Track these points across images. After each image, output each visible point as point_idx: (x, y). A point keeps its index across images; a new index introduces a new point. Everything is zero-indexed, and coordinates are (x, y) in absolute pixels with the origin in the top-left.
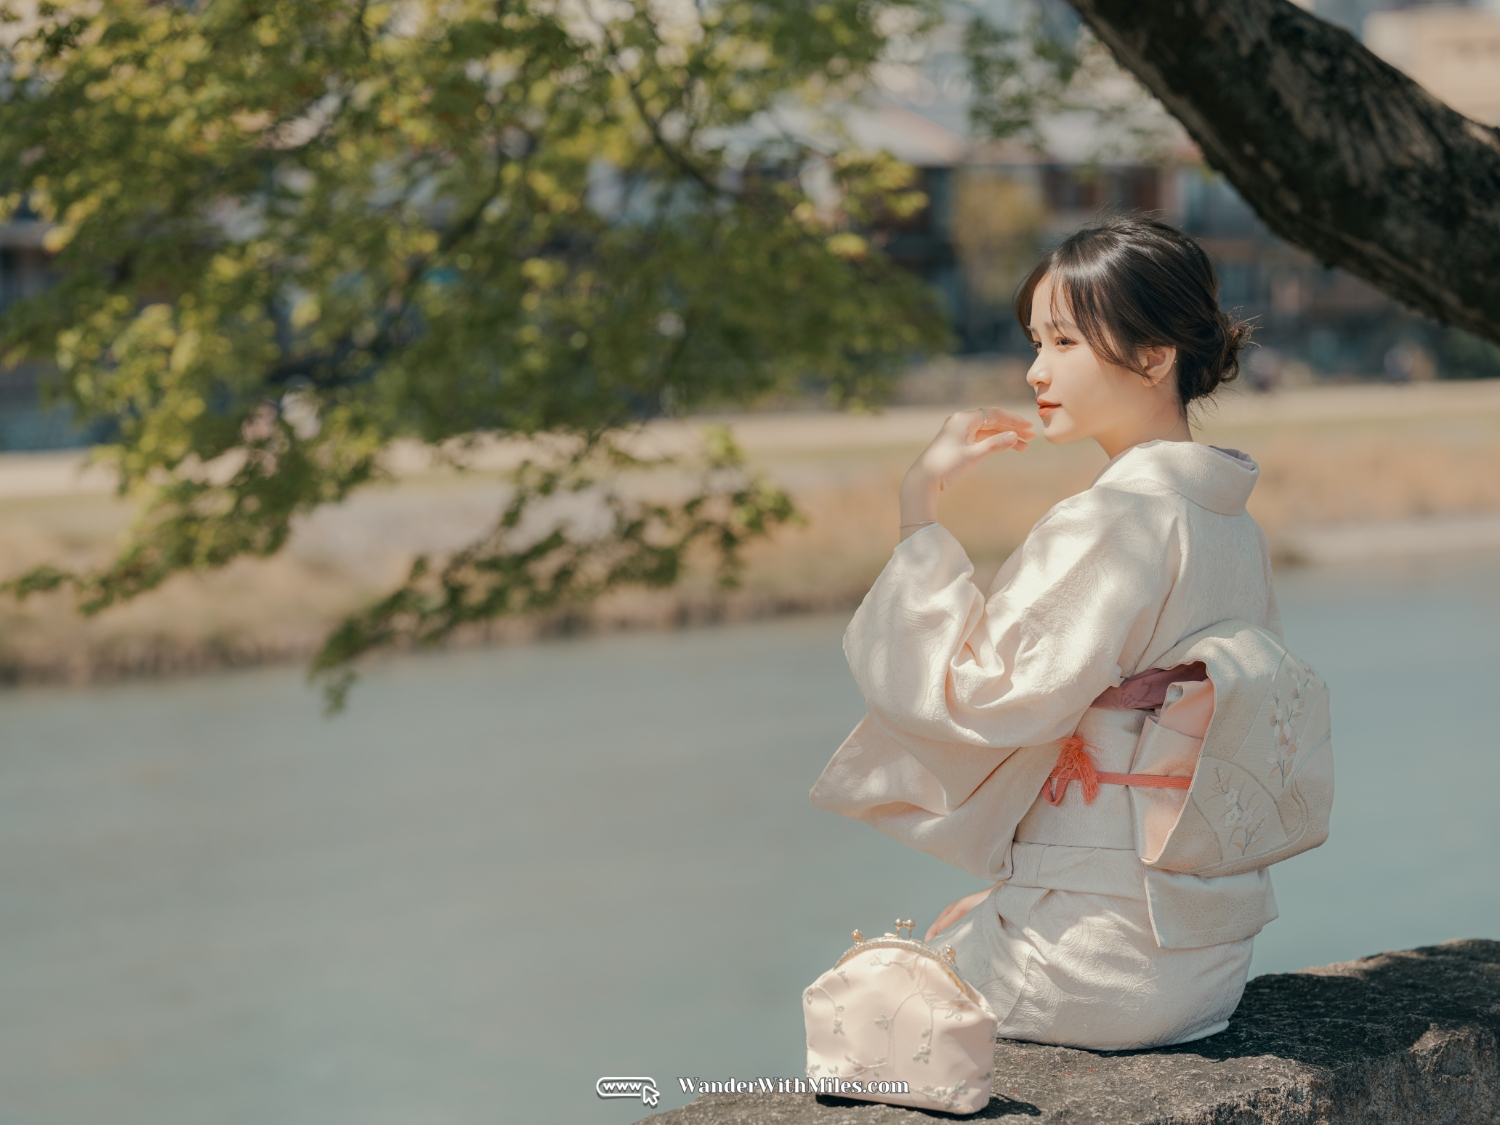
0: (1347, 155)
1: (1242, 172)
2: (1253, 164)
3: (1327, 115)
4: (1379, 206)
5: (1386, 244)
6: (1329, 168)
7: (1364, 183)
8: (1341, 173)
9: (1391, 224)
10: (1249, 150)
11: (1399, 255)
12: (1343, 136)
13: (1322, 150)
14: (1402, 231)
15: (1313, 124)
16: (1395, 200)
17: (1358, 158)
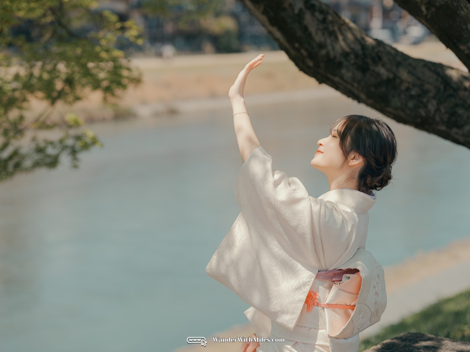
0: (330, 47)
1: (293, 52)
2: (298, 50)
3: (323, 34)
4: (340, 65)
5: (342, 78)
6: (323, 52)
7: (335, 57)
8: (328, 54)
9: (344, 71)
10: (297, 45)
11: (346, 82)
12: (329, 41)
13: (322, 46)
14: (347, 74)
15: (318, 37)
16: (345, 63)
17: (333, 49)
